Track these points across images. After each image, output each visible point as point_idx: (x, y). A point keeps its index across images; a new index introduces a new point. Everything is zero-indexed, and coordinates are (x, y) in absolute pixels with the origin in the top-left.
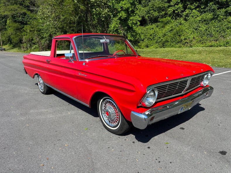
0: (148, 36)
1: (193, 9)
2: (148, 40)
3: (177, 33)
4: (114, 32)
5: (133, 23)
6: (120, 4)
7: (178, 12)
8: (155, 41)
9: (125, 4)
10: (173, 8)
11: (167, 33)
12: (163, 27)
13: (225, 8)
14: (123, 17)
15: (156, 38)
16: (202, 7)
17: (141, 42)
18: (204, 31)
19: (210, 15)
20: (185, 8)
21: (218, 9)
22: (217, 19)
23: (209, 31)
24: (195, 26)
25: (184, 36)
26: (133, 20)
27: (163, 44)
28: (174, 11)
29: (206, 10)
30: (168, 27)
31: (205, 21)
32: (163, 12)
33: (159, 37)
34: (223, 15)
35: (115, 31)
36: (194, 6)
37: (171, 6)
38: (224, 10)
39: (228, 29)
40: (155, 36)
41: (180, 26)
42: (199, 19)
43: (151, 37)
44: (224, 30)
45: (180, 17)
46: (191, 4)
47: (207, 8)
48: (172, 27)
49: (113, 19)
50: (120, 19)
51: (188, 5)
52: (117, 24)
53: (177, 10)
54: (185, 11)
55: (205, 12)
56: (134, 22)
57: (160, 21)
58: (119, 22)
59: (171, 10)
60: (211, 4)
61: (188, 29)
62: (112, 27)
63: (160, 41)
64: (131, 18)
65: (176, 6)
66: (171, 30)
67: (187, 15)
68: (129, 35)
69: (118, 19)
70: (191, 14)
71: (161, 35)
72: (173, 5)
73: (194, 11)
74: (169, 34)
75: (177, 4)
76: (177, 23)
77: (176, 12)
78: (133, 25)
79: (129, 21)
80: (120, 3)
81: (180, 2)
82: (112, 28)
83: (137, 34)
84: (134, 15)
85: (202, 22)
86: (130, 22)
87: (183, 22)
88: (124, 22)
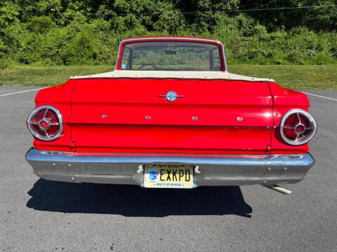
1: (77, 10)
7: (56, 11)
13: (123, 16)
16: (89, 10)
20: (65, 6)
28: (49, 8)
34: (123, 25)
51: (69, 2)
54: (65, 10)
60: (102, 7)
70: (74, 16)
73: (78, 13)
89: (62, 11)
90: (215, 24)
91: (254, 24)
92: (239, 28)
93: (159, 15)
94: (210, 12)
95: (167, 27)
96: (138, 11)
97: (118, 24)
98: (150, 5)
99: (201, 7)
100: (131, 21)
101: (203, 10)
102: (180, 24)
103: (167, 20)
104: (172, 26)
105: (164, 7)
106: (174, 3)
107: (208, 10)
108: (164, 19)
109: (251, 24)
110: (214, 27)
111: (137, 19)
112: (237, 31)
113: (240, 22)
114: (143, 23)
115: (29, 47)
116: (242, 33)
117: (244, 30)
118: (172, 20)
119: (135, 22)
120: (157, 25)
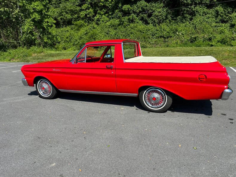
0: (65, 38)
1: (102, 15)
2: (64, 42)
3: (92, 37)
4: (28, 34)
5: (48, 26)
6: (32, 6)
7: (90, 17)
8: (72, 43)
9: (37, 6)
10: (85, 12)
11: (82, 36)
12: (78, 30)
13: (128, 16)
14: (37, 19)
15: (73, 40)
16: (110, 13)
17: (57, 44)
18: (114, 35)
19: (117, 21)
20: (95, 13)
21: (123, 16)
22: (123, 25)
23: (117, 36)
24: (106, 30)
25: (98, 39)
26: (48, 22)
27: (80, 46)
28: (86, 15)
29: (113, 16)
30: (83, 31)
31: (113, 26)
32: (76, 15)
33: (76, 40)
34: (127, 22)
35: (30, 33)
36: (103, 12)
37: (83, 10)
38: (127, 18)
39: (131, 34)
40: (72, 38)
41: (94, 30)
42: (108, 23)
43: (68, 40)
44: (128, 35)
45: (92, 21)
46: (101, 10)
47: (114, 15)
48: (86, 31)
49: (26, 20)
50: (33, 20)
51: (97, 10)
52: (30, 25)
53: (88, 14)
54: (96, 15)
55: (113, 18)
56: (49, 24)
57: (74, 24)
58: (32, 24)
59: (83, 14)
60: (117, 11)
61: (101, 33)
62: (25, 28)
63: (77, 44)
64: (46, 20)
65: (87, 10)
66: (87, 33)
67: (98, 20)
68: (45, 37)
69: (31, 21)
70: (101, 19)
71: (77, 38)
72: (84, 9)
73: (103, 16)
74: (85, 37)
75: (88, 8)
76: (91, 27)
77: (88, 16)
78: (49, 28)
79: (44, 23)
80: (31, 4)
81: (90, 7)
82: (25, 30)
83: (53, 36)
84: (49, 17)
85: (111, 27)
86: (45, 25)
87: (95, 26)
88: (38, 24)
89: (94, 16)
90: (195, 15)
91: (230, 13)
92: (217, 17)
93: (152, 13)
94: (193, 7)
95: (156, 21)
96: (138, 11)
97: (123, 22)
98: (146, 6)
99: (185, 3)
100: (133, 18)
101: (187, 5)
102: (167, 18)
103: (157, 16)
104: (161, 20)
105: (156, 7)
106: (164, 2)
107: (191, 5)
108: (155, 15)
109: (228, 13)
110: (194, 17)
111: (137, 17)
112: (214, 19)
113: (217, 12)
114: (142, 19)
115: (67, 40)
116: (218, 20)
117: (220, 18)
118: (161, 15)
119: (135, 19)
120: (151, 20)
